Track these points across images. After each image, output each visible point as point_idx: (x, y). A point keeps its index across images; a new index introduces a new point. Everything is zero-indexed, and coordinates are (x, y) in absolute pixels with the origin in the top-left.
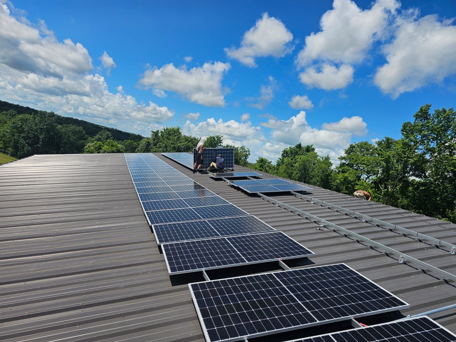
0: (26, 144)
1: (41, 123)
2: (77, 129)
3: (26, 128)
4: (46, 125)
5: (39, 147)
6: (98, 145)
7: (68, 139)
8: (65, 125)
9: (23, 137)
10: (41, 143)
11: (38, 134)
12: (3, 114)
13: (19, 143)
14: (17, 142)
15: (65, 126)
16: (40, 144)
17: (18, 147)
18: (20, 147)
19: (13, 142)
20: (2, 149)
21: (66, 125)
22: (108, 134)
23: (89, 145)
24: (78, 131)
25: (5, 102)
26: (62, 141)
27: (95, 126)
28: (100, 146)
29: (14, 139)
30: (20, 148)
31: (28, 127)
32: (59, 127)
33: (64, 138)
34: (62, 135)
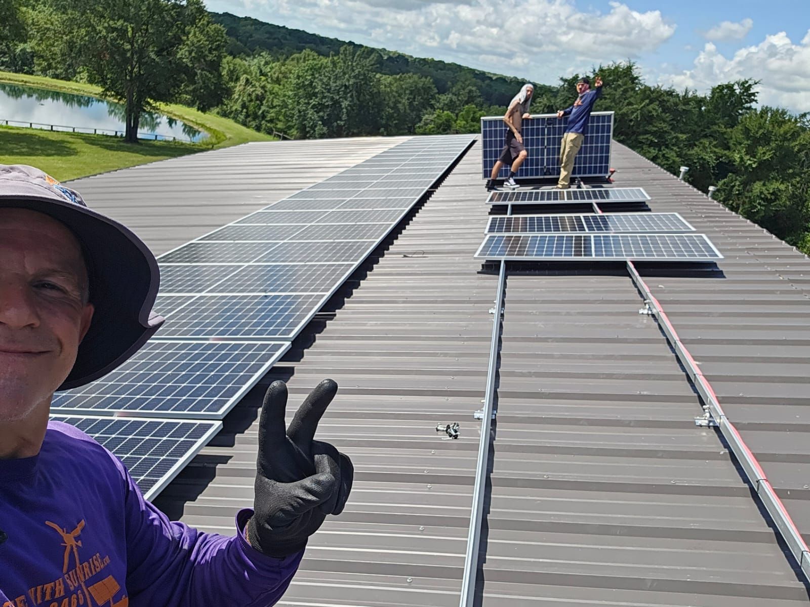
0: (319, 121)
1: (345, 74)
2: (421, 85)
3: (319, 87)
4: (355, 77)
5: (341, 126)
6: (444, 118)
7: (395, 108)
8: (398, 77)
9: (314, 107)
10: (344, 117)
11: (340, 98)
12: (293, 60)
13: (306, 120)
14: (303, 116)
15: (399, 79)
16: (343, 121)
17: (304, 126)
18: (309, 127)
19: (298, 116)
20: (281, 132)
21: (401, 77)
22: (470, 91)
23: (427, 119)
24: (422, 87)
25: (314, 35)
26: (383, 113)
27: (477, 74)
28: (448, 121)
29: (300, 112)
30: (308, 129)
31: (323, 83)
32: (386, 79)
33: (388, 105)
34: (384, 100)
